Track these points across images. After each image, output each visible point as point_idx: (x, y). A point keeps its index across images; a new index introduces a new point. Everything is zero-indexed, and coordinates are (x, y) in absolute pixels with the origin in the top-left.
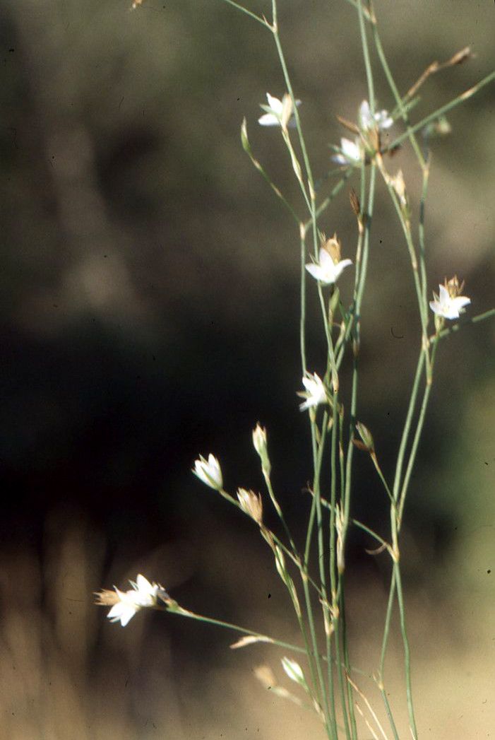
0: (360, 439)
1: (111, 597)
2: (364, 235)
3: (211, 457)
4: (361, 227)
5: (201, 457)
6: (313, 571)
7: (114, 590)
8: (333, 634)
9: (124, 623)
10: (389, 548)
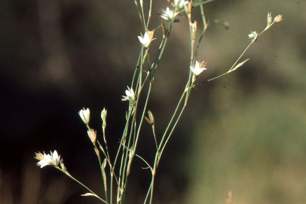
0: (148, 117)
1: (41, 156)
2: (164, 40)
3: (88, 109)
4: (164, 37)
5: (84, 108)
6: (117, 171)
7: (43, 154)
8: (119, 202)
9: (41, 167)
10: (151, 169)
